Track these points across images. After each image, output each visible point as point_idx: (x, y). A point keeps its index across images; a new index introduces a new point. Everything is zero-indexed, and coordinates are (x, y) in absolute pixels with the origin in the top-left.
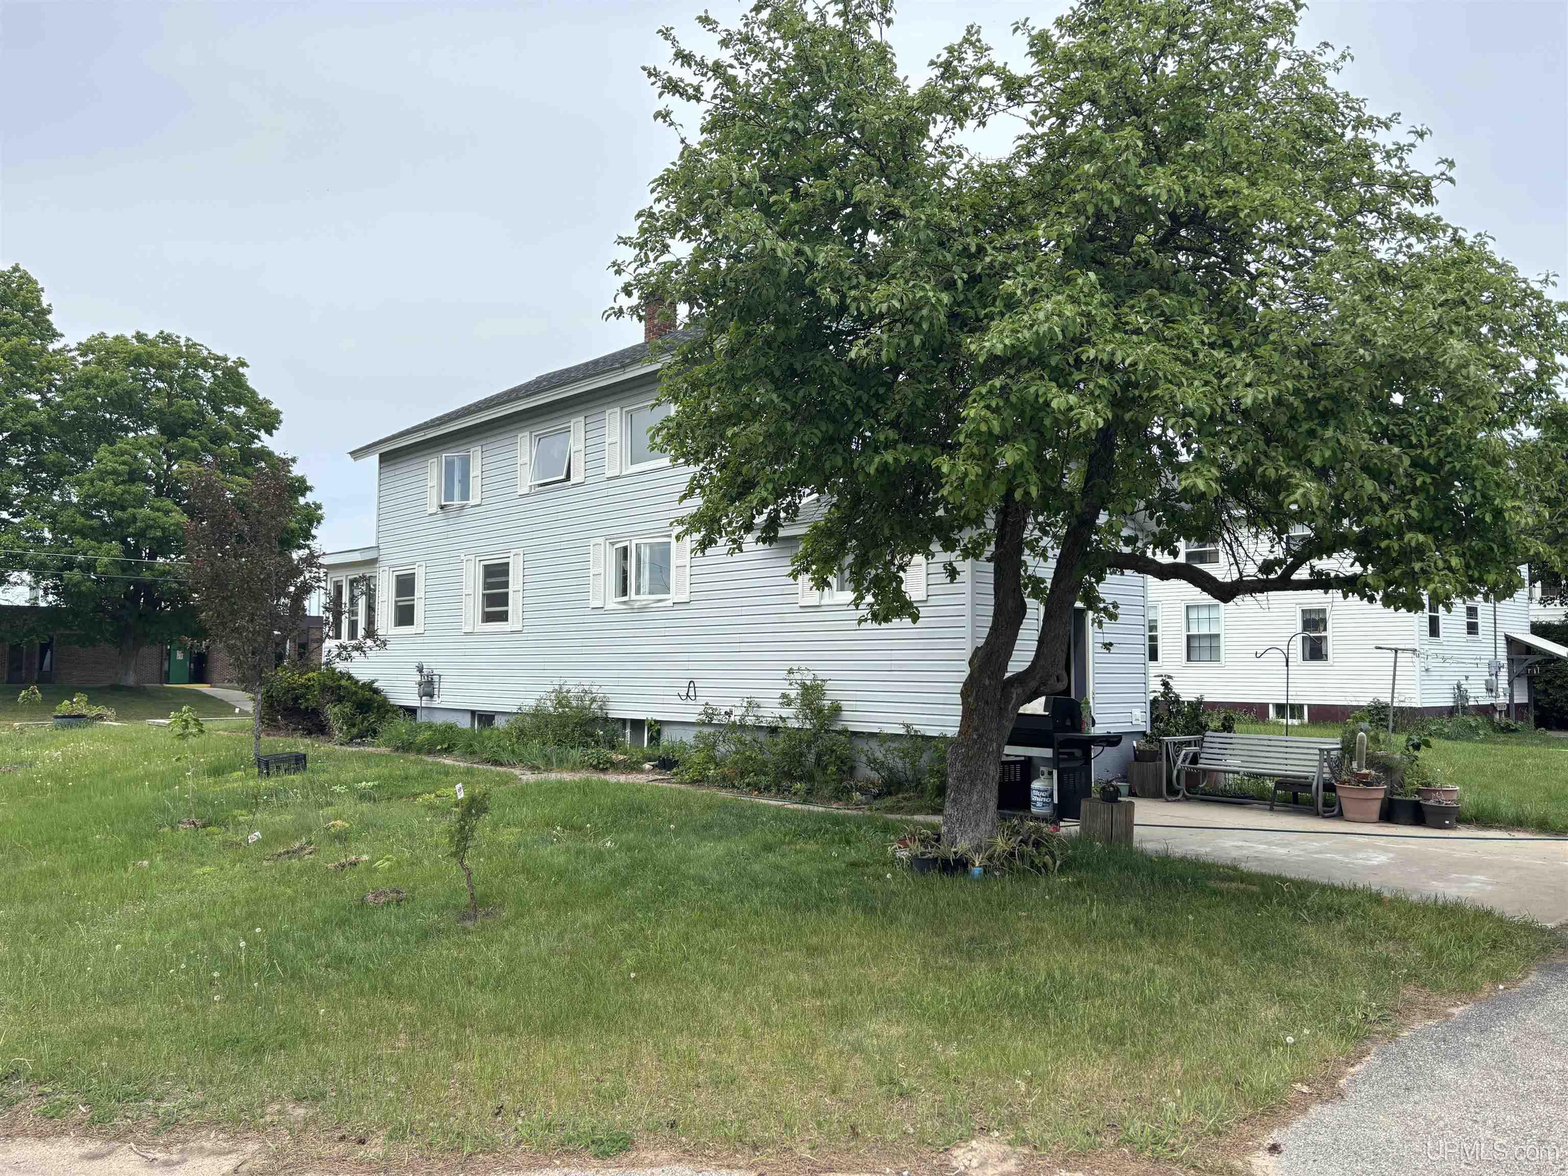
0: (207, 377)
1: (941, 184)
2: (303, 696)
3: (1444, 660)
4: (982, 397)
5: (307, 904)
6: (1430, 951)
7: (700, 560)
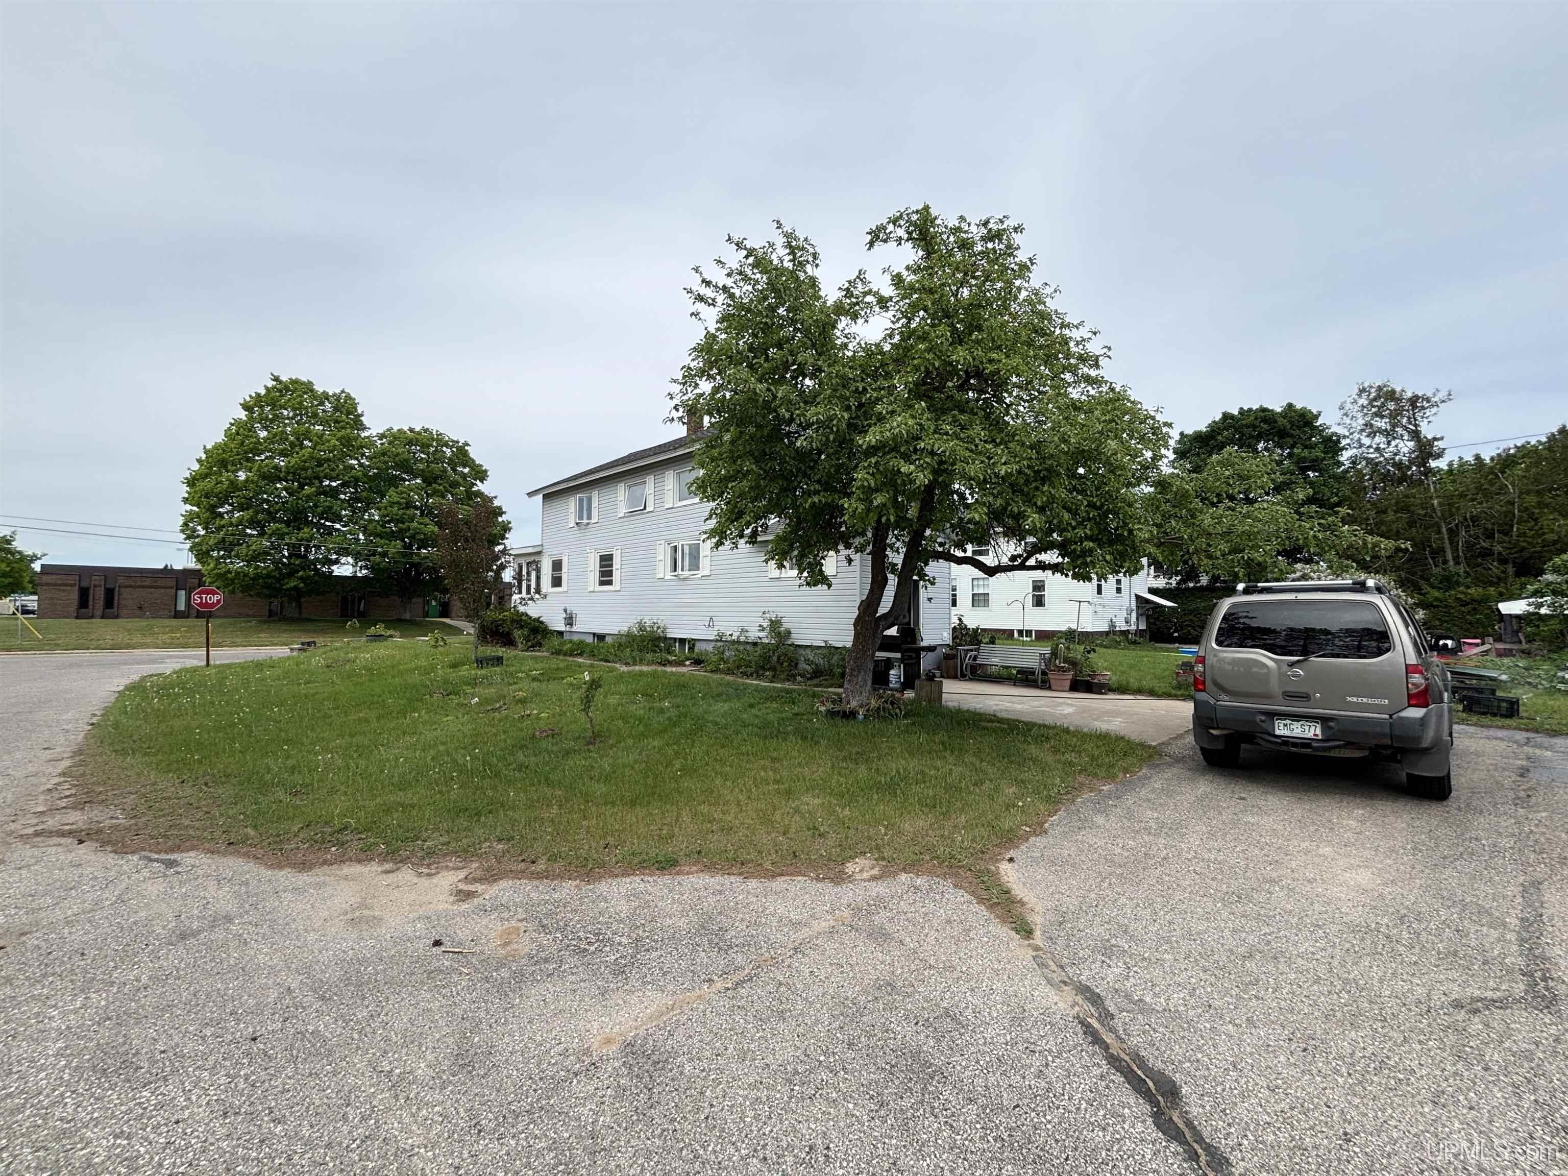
0: (448, 452)
1: (844, 354)
2: (501, 625)
3: (1104, 607)
4: (865, 468)
5: (504, 737)
6: (1093, 758)
7: (715, 552)
